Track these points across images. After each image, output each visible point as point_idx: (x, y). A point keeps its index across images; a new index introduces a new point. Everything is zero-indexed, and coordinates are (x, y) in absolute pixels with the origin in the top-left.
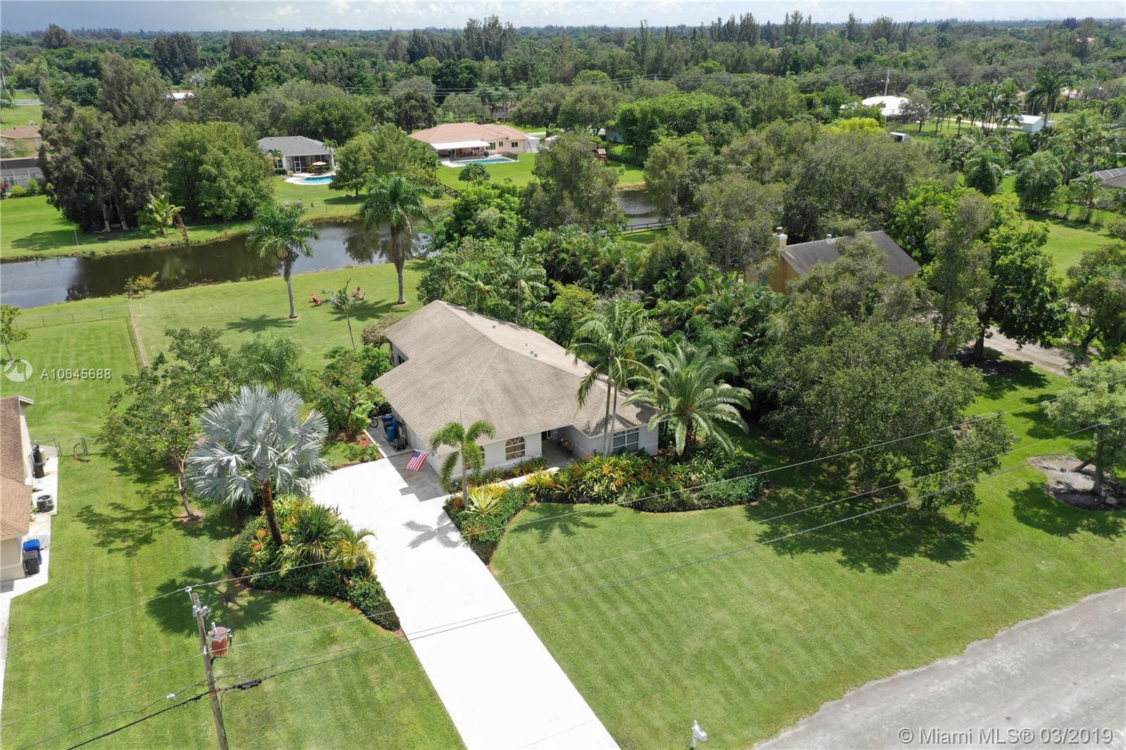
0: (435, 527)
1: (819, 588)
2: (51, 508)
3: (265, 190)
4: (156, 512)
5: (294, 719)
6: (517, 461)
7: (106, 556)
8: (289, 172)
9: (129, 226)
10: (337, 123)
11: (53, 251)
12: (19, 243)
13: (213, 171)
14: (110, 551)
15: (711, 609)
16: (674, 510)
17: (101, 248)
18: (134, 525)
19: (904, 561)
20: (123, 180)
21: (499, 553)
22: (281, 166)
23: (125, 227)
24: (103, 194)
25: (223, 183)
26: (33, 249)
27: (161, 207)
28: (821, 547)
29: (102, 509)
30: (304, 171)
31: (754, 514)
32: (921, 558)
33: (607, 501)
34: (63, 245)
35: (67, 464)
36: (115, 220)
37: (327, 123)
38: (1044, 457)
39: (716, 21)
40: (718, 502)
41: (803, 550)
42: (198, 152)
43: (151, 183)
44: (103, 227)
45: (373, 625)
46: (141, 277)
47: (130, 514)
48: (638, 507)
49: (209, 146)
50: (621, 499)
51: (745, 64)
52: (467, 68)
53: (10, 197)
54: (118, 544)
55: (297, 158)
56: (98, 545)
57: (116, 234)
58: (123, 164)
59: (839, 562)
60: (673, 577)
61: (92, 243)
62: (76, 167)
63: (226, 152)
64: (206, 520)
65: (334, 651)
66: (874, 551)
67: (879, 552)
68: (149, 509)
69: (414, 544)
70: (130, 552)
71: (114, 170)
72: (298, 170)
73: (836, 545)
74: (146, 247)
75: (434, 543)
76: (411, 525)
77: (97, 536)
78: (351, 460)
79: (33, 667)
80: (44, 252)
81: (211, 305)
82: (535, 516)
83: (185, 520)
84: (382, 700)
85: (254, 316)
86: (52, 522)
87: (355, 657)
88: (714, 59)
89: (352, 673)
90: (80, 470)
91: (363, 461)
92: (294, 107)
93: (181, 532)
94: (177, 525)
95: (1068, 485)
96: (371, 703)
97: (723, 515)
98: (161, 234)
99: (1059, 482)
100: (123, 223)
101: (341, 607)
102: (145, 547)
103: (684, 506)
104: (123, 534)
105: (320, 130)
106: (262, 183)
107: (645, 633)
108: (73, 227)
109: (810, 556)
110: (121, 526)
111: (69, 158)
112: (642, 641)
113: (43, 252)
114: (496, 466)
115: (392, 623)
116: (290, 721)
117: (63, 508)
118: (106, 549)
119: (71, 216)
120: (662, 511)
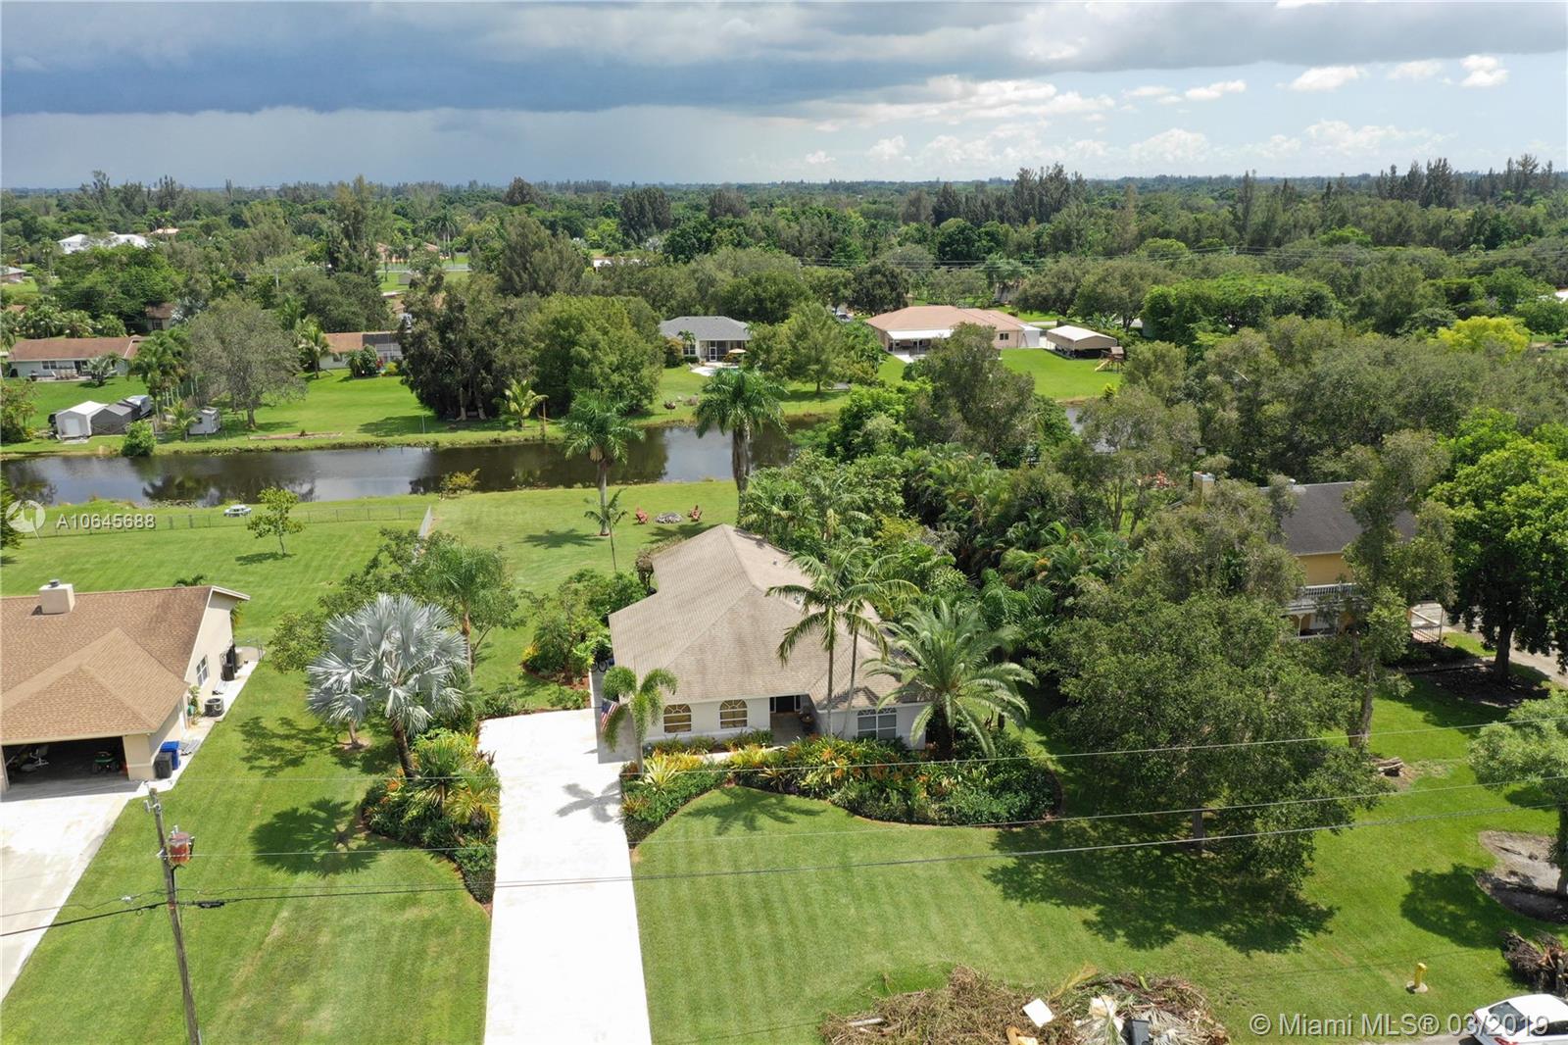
0: (598, 794)
1: (1032, 950)
2: (219, 713)
3: (646, 381)
4: (323, 734)
5: (327, 978)
6: (736, 731)
7: (245, 772)
8: (701, 360)
9: (487, 414)
10: (773, 302)
11: (397, 438)
12: (368, 428)
13: (586, 354)
14: (251, 768)
15: (869, 947)
16: (897, 820)
17: (446, 439)
18: (290, 745)
19: (1186, 940)
20: (484, 361)
21: (653, 839)
22: (693, 352)
23: (482, 416)
24: (459, 375)
25: (597, 370)
26: (377, 436)
27: (521, 395)
28: (1071, 898)
29: (270, 723)
30: (719, 359)
31: (1005, 843)
32: (1215, 940)
33: (818, 796)
34: (409, 432)
35: (264, 669)
36: (471, 407)
37: (760, 300)
38: (1511, 832)
39: (1388, 171)
40: (962, 819)
41: (1043, 899)
42: (572, 332)
43: (513, 365)
44: (458, 414)
45: (466, 893)
46: (458, 474)
47: (294, 732)
48: (854, 808)
49: (589, 326)
50: (836, 795)
51: (1409, 232)
52: (987, 234)
53: (384, 375)
54: (266, 762)
55: (713, 343)
56: (244, 759)
57: (472, 423)
58: (484, 343)
59: (1085, 922)
60: (844, 901)
61: (441, 432)
62: (433, 344)
63: (606, 333)
64: (369, 751)
65: (411, 914)
66: (1147, 917)
67: (1153, 920)
68: (317, 730)
69: (563, 812)
70: (271, 772)
71: (474, 349)
72: (713, 358)
73: (1096, 900)
74: (496, 441)
75: (586, 814)
76: (572, 789)
77: (248, 751)
78: (553, 706)
79: (113, 872)
80: (388, 440)
81: (524, 513)
82: (725, 800)
83: (346, 747)
84: (425, 977)
85: (561, 528)
86: (213, 729)
87: (426, 924)
88: (1357, 224)
89: (414, 941)
90: (273, 678)
91: (565, 708)
92: (725, 280)
93: (335, 760)
94: (334, 752)
95: (1527, 878)
96: (414, 979)
97: (961, 836)
98: (519, 426)
99: (1513, 873)
100: (481, 411)
101: (445, 868)
102: (289, 770)
103: (911, 816)
104: (274, 752)
105: (750, 310)
106: (645, 372)
107: (769, 962)
108: (428, 413)
109: (1049, 909)
110: (277, 743)
111: (426, 333)
112: (760, 971)
113: (385, 439)
114: (705, 734)
115: (485, 896)
116: (323, 979)
117: (232, 715)
118: (249, 765)
119: (426, 400)
120: (881, 819)
